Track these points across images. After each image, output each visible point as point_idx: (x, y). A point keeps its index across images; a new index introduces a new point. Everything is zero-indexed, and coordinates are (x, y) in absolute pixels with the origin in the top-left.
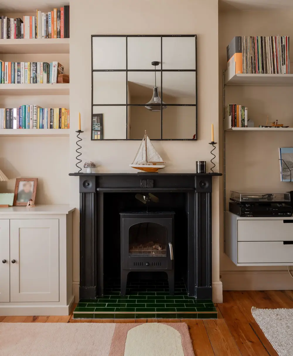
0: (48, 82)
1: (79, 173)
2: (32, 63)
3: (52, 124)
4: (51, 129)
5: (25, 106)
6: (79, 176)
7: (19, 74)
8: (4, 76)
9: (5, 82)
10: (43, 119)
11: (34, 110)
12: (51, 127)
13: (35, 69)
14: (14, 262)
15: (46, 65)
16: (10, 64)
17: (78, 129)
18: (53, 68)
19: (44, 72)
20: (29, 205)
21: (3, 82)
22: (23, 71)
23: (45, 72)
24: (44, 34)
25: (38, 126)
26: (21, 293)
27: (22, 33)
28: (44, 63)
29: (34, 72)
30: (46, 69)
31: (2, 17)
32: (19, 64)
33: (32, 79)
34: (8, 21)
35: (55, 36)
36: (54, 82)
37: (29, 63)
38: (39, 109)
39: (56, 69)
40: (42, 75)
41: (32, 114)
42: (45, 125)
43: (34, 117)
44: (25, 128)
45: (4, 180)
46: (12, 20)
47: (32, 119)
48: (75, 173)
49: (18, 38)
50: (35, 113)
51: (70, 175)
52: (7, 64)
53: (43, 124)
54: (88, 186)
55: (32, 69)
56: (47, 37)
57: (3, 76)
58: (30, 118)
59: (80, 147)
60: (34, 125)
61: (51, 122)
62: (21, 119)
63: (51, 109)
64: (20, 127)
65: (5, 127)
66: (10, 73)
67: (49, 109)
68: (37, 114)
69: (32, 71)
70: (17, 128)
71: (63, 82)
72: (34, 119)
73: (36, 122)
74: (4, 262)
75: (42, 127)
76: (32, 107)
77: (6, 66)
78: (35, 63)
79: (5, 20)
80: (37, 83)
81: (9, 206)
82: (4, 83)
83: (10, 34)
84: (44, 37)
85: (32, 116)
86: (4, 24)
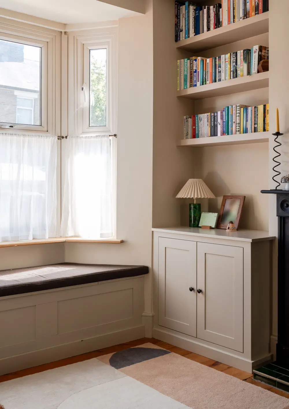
0: (249, 73)
1: (276, 190)
2: (232, 53)
3: (256, 126)
4: (256, 133)
5: (228, 107)
6: (276, 194)
7: (220, 70)
8: (206, 76)
9: (207, 82)
10: (247, 121)
11: (237, 111)
12: (255, 130)
13: (235, 61)
14: (200, 291)
15: (246, 53)
16: (211, 60)
17: (275, 131)
18: (254, 54)
19: (244, 63)
20: (229, 228)
21: (204, 83)
22: (223, 66)
23: (246, 62)
24: (241, 15)
25: (242, 130)
26: (207, 330)
27: (221, 20)
28: (244, 51)
29: (234, 64)
30: (246, 58)
31: (203, 7)
32: (220, 58)
33: (232, 73)
34: (209, 9)
35: (253, 13)
36: (255, 72)
37: (229, 54)
38: (242, 109)
39: (257, 54)
40: (242, 67)
41: (235, 116)
42: (249, 129)
43: (237, 119)
44: (228, 134)
45: (211, 197)
46: (212, 7)
47: (235, 122)
48: (271, 190)
49: (217, 28)
50: (238, 115)
51: (262, 193)
52: (208, 60)
53: (247, 127)
54: (287, 208)
55: (232, 61)
56: (245, 17)
57: (204, 76)
58: (233, 121)
59: (279, 155)
60: (237, 130)
61: (255, 124)
62: (224, 123)
63: (255, 107)
64: (223, 134)
65: (209, 135)
66: (211, 71)
67: (253, 107)
68: (240, 116)
69: (232, 64)
70: (221, 135)
71: (263, 70)
72: (237, 122)
73: (239, 125)
74: (192, 289)
75: (246, 131)
76: (235, 107)
77: (208, 63)
78: (235, 53)
79: (205, 11)
80: (237, 77)
81: (211, 228)
82: (206, 84)
83: (210, 25)
84: (242, 18)
85: (235, 118)
86: (205, 15)
